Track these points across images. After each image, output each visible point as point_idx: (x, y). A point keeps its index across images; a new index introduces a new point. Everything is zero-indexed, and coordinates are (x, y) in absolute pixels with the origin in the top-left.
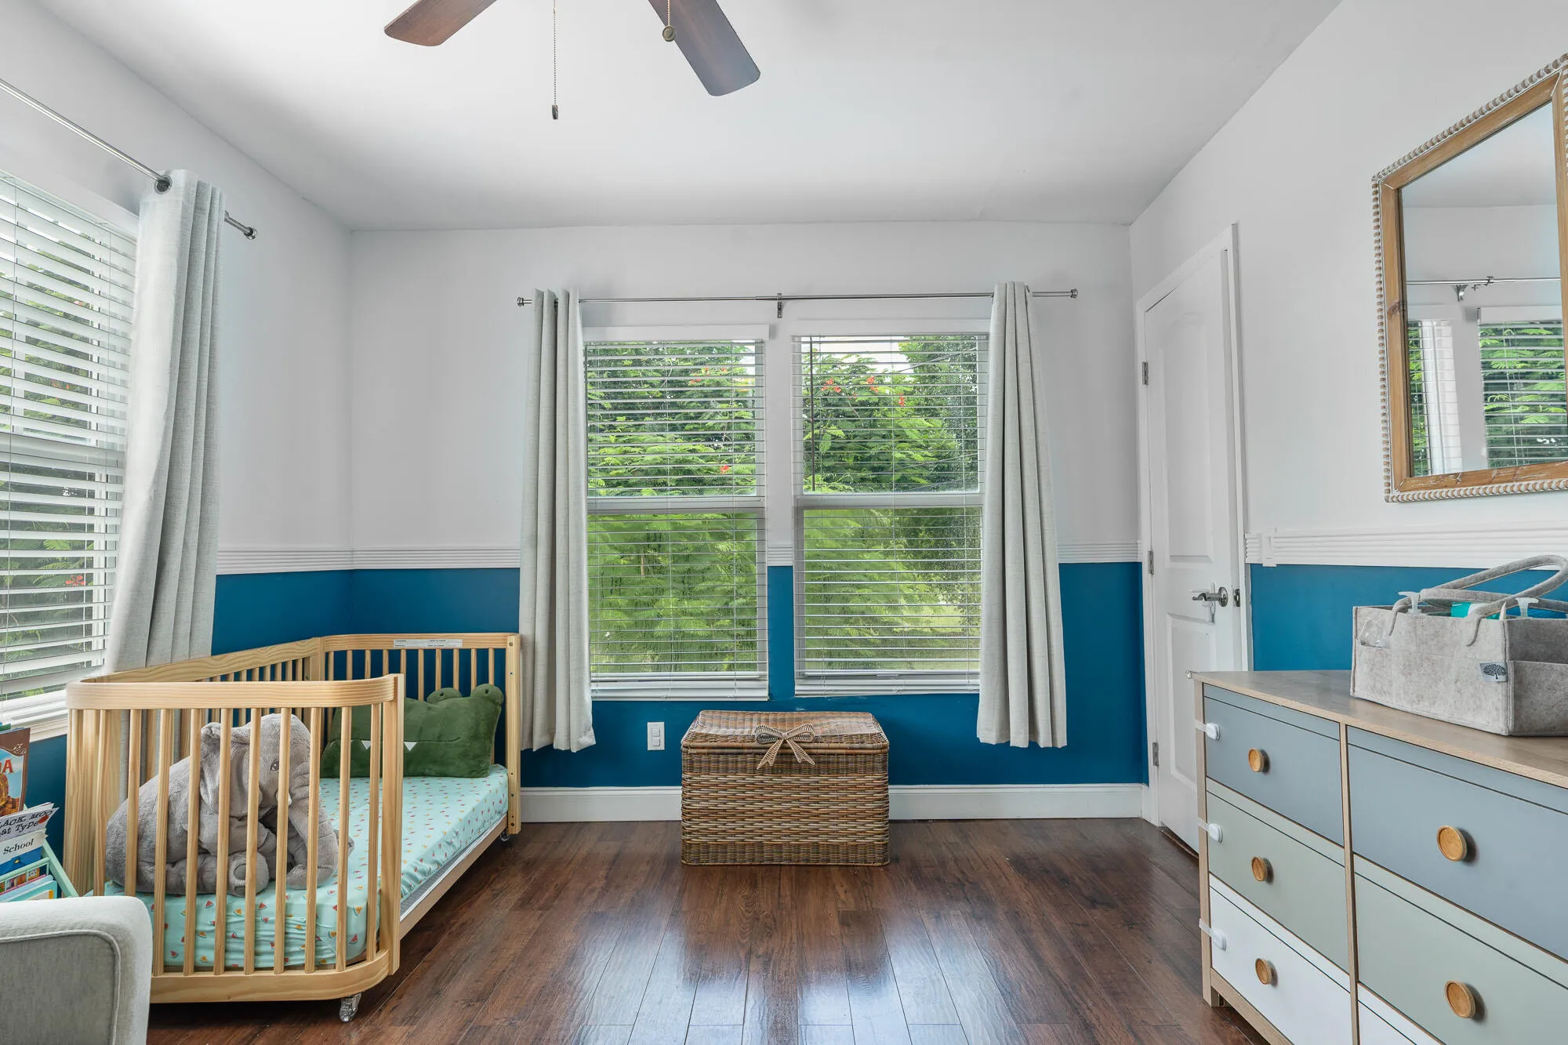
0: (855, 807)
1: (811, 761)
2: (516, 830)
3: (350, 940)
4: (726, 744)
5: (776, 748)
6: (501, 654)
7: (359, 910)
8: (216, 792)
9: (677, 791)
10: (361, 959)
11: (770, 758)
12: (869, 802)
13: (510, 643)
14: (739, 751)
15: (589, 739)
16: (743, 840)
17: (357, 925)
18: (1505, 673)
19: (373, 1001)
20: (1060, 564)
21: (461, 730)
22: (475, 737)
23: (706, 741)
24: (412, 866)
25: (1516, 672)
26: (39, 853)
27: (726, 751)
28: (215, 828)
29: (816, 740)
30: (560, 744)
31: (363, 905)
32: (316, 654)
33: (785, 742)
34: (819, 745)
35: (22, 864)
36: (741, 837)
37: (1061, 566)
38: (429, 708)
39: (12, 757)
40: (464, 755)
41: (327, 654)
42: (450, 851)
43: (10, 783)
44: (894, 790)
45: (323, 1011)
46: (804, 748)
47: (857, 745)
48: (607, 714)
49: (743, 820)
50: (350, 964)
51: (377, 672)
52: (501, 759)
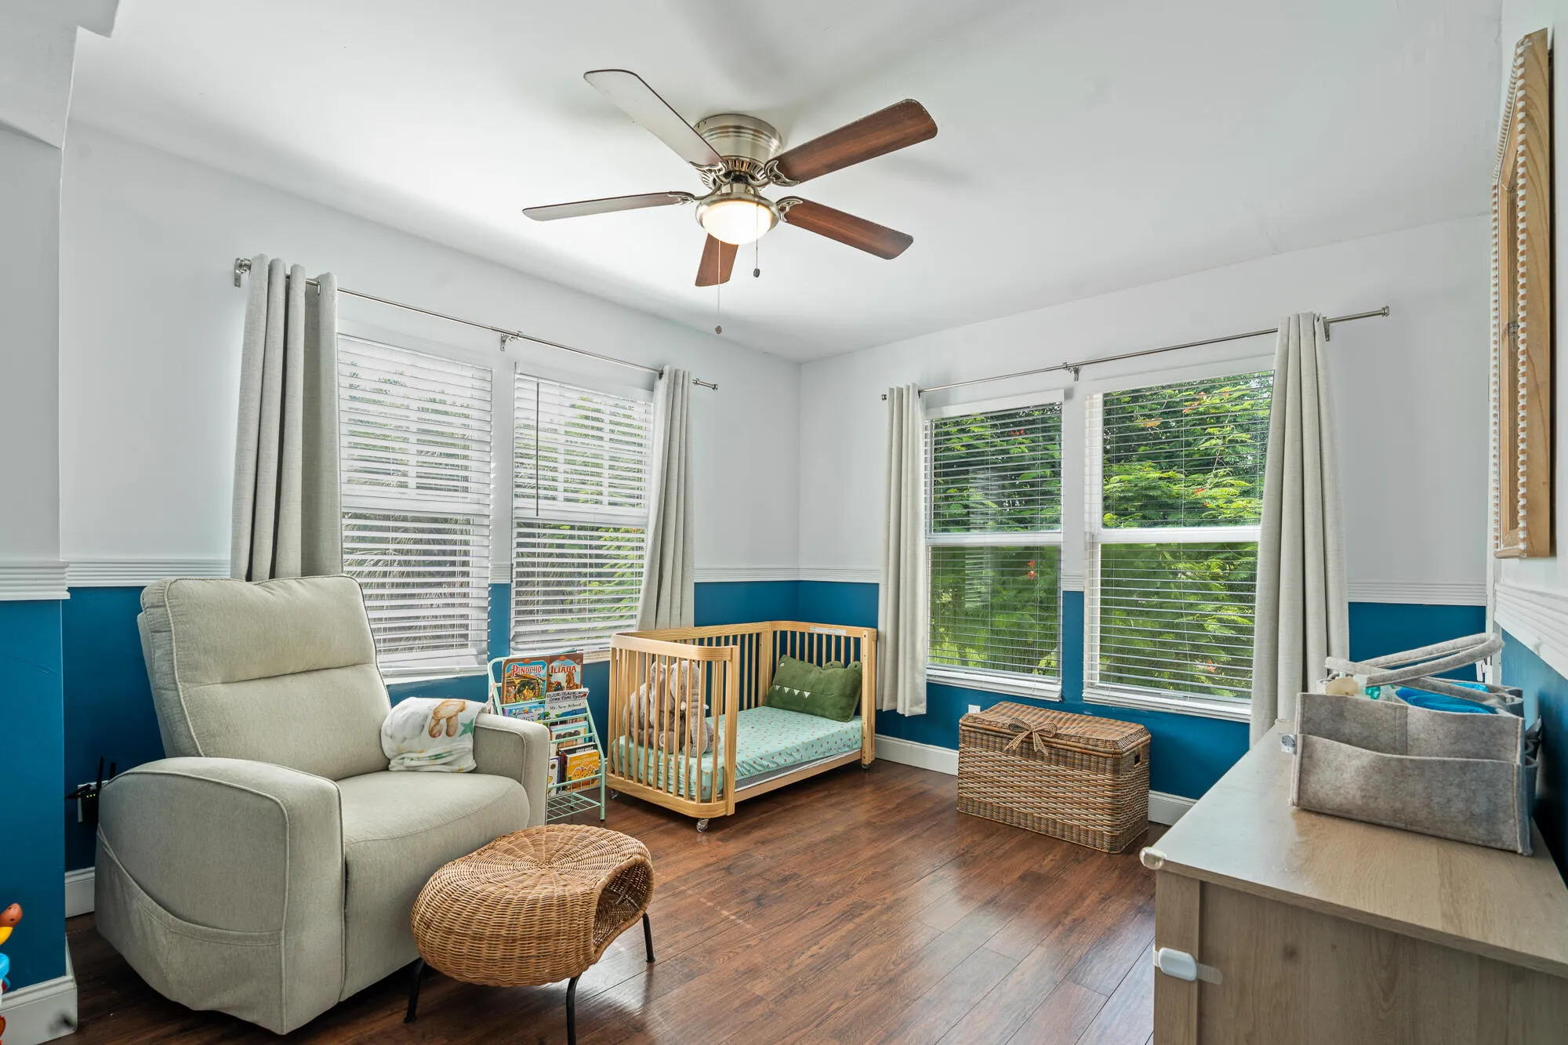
0: (1087, 798)
1: (1046, 751)
2: (867, 761)
3: (703, 788)
4: (990, 727)
5: (1022, 736)
6: (858, 641)
7: (707, 773)
8: (654, 697)
9: (955, 754)
10: (709, 801)
11: (1015, 744)
12: (1100, 797)
13: (864, 634)
14: (998, 734)
15: (921, 709)
16: (998, 803)
17: (706, 782)
18: (1294, 745)
19: (716, 825)
20: (1350, 603)
21: (836, 688)
22: (843, 695)
23: (975, 722)
24: (752, 760)
25: (1304, 746)
26: (584, 710)
27: (988, 732)
28: (654, 717)
29: (1056, 736)
30: (900, 711)
31: (709, 771)
32: (767, 632)
33: (1031, 733)
34: (1060, 741)
35: (576, 714)
36: (997, 800)
37: (1353, 606)
38: (820, 673)
39: (575, 665)
40: (834, 705)
41: (775, 633)
42: (790, 760)
43: (575, 676)
44: (1155, 796)
45: (690, 822)
46: (1043, 741)
47: (1090, 747)
48: (936, 692)
49: (999, 787)
50: (702, 801)
51: (727, 644)
52: (858, 713)
